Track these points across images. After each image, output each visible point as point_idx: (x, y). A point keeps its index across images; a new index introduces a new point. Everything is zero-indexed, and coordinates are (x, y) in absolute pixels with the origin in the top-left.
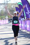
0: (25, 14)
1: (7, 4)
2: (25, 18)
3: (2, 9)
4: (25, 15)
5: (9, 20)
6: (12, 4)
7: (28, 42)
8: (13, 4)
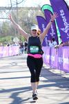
0: (58, 32)
1: (17, 8)
2: (60, 43)
3: (5, 20)
4: (59, 35)
5: (22, 46)
6: (29, 9)
7: (65, 98)
8: (31, 8)
